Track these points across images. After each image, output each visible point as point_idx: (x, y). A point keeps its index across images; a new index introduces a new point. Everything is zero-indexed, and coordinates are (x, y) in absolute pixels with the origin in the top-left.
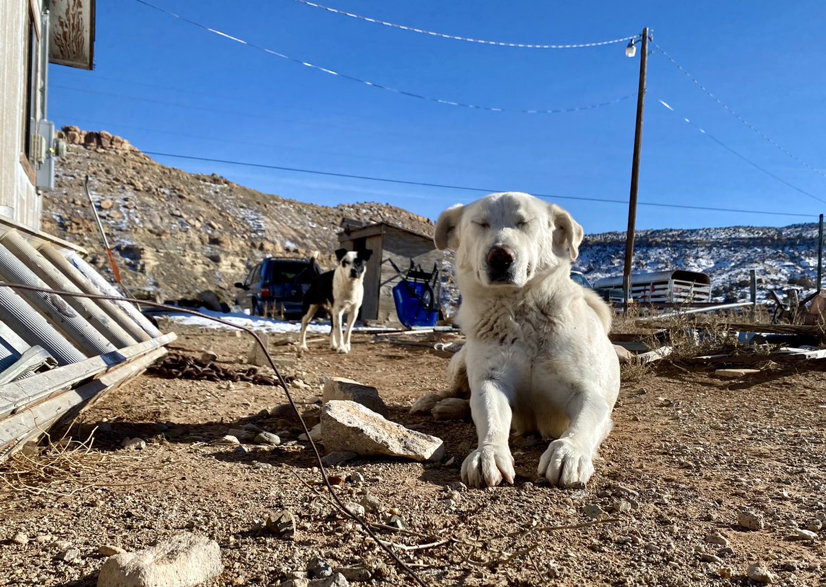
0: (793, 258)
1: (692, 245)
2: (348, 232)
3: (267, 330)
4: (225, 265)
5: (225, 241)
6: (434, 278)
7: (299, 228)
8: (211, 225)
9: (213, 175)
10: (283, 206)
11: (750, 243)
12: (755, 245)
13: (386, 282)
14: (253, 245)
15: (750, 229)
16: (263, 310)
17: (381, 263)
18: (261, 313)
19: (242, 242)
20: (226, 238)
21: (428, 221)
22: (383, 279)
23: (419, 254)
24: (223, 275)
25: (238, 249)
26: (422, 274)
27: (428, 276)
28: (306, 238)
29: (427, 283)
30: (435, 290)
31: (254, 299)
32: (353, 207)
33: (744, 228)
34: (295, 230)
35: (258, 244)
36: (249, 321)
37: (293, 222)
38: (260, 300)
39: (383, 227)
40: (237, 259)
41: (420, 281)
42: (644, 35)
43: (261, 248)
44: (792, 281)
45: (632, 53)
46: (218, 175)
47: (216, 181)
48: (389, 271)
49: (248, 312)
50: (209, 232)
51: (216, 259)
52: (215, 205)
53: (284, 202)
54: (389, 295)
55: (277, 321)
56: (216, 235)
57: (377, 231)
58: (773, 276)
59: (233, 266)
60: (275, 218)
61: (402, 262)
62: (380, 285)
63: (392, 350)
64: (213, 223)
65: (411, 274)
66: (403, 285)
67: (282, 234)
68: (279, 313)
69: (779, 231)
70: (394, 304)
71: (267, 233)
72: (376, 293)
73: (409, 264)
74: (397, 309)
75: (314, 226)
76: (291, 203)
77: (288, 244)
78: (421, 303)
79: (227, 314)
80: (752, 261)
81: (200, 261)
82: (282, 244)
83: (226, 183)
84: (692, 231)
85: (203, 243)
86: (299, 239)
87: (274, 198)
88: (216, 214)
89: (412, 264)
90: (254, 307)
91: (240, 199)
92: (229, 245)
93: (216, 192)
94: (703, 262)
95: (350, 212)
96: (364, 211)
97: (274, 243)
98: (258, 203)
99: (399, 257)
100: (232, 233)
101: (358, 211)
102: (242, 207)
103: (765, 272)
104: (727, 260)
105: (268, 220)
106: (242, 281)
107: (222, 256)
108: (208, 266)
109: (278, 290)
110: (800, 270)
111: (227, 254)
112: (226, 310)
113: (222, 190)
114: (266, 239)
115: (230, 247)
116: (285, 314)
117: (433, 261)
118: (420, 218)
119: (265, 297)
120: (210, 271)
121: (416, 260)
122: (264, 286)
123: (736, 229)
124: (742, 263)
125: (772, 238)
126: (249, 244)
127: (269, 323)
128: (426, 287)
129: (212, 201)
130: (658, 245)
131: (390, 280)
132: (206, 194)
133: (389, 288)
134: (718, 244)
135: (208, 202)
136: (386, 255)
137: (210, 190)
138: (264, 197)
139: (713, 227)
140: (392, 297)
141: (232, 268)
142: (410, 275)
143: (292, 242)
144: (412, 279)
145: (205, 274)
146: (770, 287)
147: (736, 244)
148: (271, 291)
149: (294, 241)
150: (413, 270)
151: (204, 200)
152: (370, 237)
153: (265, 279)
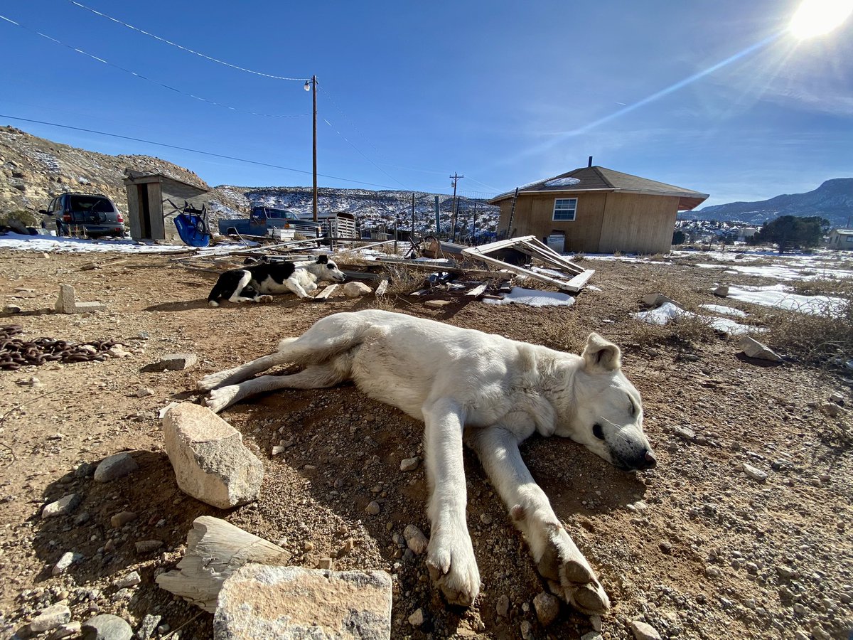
0: (382, 206)
1: (339, 197)
2: (131, 178)
3: (74, 250)
4: (29, 192)
5: (27, 175)
6: (203, 213)
7: (89, 168)
8: (12, 163)
9: (9, 126)
10: (73, 152)
11: (365, 198)
12: (366, 199)
13: (167, 215)
14: (52, 179)
15: (364, 191)
16: (67, 230)
17: (162, 202)
18: (67, 234)
19: (42, 177)
20: (27, 173)
21: (188, 171)
22: (165, 212)
23: (190, 197)
24: (29, 199)
25: (39, 181)
26: (194, 211)
27: (200, 212)
28: (96, 176)
29: (199, 216)
30: (205, 221)
31: (59, 223)
32: (130, 157)
33: (362, 190)
34: (86, 170)
35: (56, 178)
36: (56, 242)
37: (83, 164)
38: (63, 223)
39: (160, 177)
40: (40, 189)
41: (193, 215)
42: (314, 79)
43: (59, 181)
44: (383, 217)
45: (308, 89)
46: (14, 128)
47: (12, 131)
48: (169, 207)
49: (54, 233)
50: (12, 168)
51: (22, 188)
52: (14, 149)
53: (74, 150)
54: (171, 223)
55: (81, 240)
56: (18, 170)
57: (155, 180)
58: (375, 214)
59: (36, 193)
60: (66, 160)
61: (179, 202)
62: (163, 217)
63: (188, 275)
64: (14, 162)
65: (187, 210)
66: (181, 217)
67: (75, 172)
68: (82, 234)
69: (376, 193)
70: (176, 229)
71: (62, 171)
72: (161, 221)
73: (184, 203)
74: (179, 232)
75: (101, 168)
76: (80, 151)
77: (82, 179)
78: (196, 230)
79: (34, 236)
80: (365, 206)
81: (8, 190)
82: (77, 180)
83: (21, 133)
84: (338, 190)
85: (7, 176)
86: (91, 176)
87: (65, 147)
88: (16, 156)
89: (186, 204)
90: (59, 229)
91: (36, 145)
92: (31, 178)
93: (14, 140)
94: (344, 206)
95: (128, 160)
96: (140, 161)
97: (70, 178)
98: (52, 149)
99: (176, 198)
100: (32, 170)
101: (134, 160)
102: (38, 152)
103: (372, 212)
104: (355, 205)
105: (62, 162)
106: (46, 209)
107: (26, 186)
108: (15, 193)
109: (78, 216)
110: (385, 212)
111: (30, 185)
112: (33, 233)
113: (17, 137)
114: (63, 175)
115: (32, 180)
116: (87, 234)
117: (201, 202)
118: (182, 169)
119: (67, 221)
120: (18, 196)
121: (188, 200)
122: (65, 213)
123: (358, 190)
124: (361, 207)
125: (373, 196)
126: (48, 178)
127: (74, 243)
128: (198, 219)
129: (11, 146)
130: (323, 196)
131: (171, 213)
132: (5, 141)
133: (171, 219)
134: (350, 197)
135: (7, 146)
136: (165, 196)
137: (7, 138)
138: (56, 145)
139: (348, 188)
140: (174, 224)
141: (36, 195)
142: (185, 211)
143: (85, 178)
144: (187, 214)
145: (13, 198)
146: (374, 219)
147: (358, 198)
148: (72, 216)
149: (86, 177)
150: (188, 207)
151: (4, 145)
152: (150, 183)
153: (66, 208)
